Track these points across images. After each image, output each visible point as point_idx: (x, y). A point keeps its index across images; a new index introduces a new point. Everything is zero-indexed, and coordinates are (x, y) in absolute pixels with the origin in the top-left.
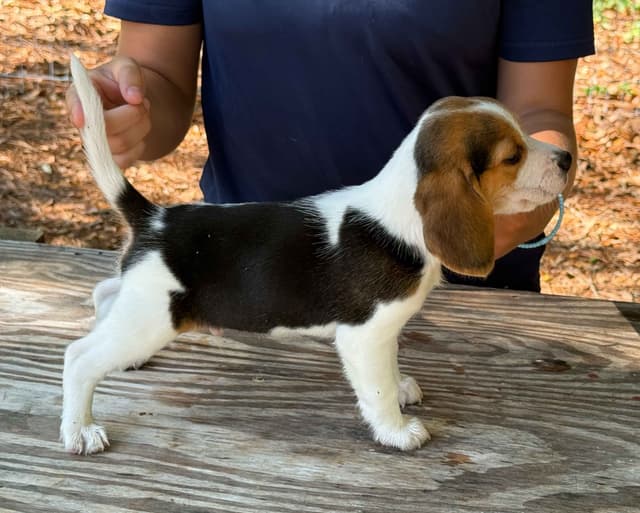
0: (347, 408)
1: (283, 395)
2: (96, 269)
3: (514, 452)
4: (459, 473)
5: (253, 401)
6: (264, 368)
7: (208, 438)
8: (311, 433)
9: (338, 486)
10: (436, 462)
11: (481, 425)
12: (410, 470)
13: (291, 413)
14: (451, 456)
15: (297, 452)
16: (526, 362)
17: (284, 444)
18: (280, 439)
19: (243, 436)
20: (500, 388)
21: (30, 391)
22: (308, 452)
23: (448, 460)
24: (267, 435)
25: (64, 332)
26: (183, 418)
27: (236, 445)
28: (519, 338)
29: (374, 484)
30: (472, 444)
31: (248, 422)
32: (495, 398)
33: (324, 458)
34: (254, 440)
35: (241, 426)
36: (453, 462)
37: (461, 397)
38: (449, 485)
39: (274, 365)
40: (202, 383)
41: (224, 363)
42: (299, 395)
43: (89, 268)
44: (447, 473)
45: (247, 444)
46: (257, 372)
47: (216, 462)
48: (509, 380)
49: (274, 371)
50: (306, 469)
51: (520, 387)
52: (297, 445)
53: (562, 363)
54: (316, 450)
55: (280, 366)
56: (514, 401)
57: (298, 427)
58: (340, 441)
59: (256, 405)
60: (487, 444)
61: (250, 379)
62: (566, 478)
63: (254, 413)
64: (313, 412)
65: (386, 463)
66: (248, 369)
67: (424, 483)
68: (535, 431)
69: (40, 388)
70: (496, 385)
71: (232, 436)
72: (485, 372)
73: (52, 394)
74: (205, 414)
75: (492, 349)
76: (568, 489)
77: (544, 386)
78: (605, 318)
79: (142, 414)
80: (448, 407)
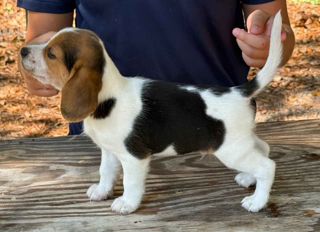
0: (235, 198)
1: (198, 198)
2: (40, 149)
4: (317, 220)
5: (186, 204)
6: (176, 185)
7: (181, 228)
8: (230, 214)
10: (302, 217)
11: (305, 194)
12: (293, 223)
13: (210, 206)
14: (306, 212)
16: (298, 157)
17: (221, 223)
18: (217, 221)
19: (198, 223)
20: (298, 173)
21: (65, 222)
22: (236, 225)
23: (306, 214)
24: (208, 220)
25: (53, 187)
26: (158, 220)
27: (198, 229)
28: (284, 146)
30: (310, 204)
31: (194, 215)
32: (300, 178)
33: (247, 226)
34: (204, 224)
35: (192, 218)
36: (309, 215)
37: (284, 181)
38: (317, 227)
40: (151, 199)
41: (154, 187)
42: (206, 196)
43: (35, 149)
44: (311, 221)
45: (202, 226)
46: (174, 188)
48: (299, 168)
49: (182, 186)
51: (306, 170)
52: (228, 222)
53: (315, 155)
54: (239, 222)
55: (182, 183)
56: (310, 178)
57: (220, 213)
58: (247, 215)
59: (190, 206)
60: (317, 202)
61: (174, 192)
63: (192, 210)
64: (220, 203)
65: (278, 222)
66: (168, 188)
67: (305, 228)
69: (69, 219)
70: (295, 172)
71: (192, 224)
72: (284, 166)
73: (78, 221)
74: (168, 216)
75: (277, 154)
77: (316, 168)
78: (314, 129)
79: (136, 222)
80: (282, 187)
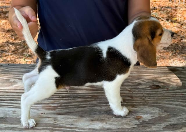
0: (102, 106)
1: (82, 104)
2: (9, 70)
3: (154, 114)
4: (141, 121)
5: (73, 106)
6: (73, 96)
7: (64, 119)
8: (95, 114)
9: (108, 129)
10: (133, 119)
11: (142, 107)
12: (127, 122)
13: (86, 109)
14: (137, 116)
15: (92, 120)
16: (148, 87)
17: (88, 118)
18: (86, 117)
19: (75, 117)
20: (143, 95)
21: (4, 110)
22: (95, 120)
23: (136, 118)
24: (82, 116)
25: (7, 91)
26: (55, 114)
27: (74, 120)
28: (143, 80)
29: (118, 128)
30: (142, 112)
31: (75, 113)
32: (143, 98)
33: (101, 121)
34: (78, 118)
35: (73, 114)
36: (138, 118)
37: (133, 99)
38: (139, 125)
39: (76, 95)
40: (56, 102)
41: (61, 96)
42: (87, 103)
43: (7, 70)
44: (137, 122)
45: (76, 119)
46: (71, 97)
47: (70, 126)
48: (145, 93)
49: (76, 97)
50: (97, 125)
51: (149, 94)
52: (92, 118)
53: (158, 86)
54: (98, 119)
56: (149, 98)
57: (90, 113)
58: (104, 116)
59: (75, 108)
60: (145, 112)
61: (70, 100)
62: (171, 119)
63: (75, 110)
64: (92, 108)
65: (119, 121)
66: (68, 97)
67: (132, 125)
68: (157, 107)
69: (7, 109)
70: (142, 94)
71: (71, 118)
72: (137, 91)
73: (11, 110)
74: (61, 112)
75: (137, 84)
76: (172, 123)
77: (155, 93)
78: (165, 72)
79: (41, 114)
80: (131, 102)
